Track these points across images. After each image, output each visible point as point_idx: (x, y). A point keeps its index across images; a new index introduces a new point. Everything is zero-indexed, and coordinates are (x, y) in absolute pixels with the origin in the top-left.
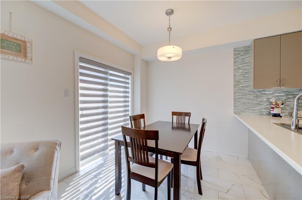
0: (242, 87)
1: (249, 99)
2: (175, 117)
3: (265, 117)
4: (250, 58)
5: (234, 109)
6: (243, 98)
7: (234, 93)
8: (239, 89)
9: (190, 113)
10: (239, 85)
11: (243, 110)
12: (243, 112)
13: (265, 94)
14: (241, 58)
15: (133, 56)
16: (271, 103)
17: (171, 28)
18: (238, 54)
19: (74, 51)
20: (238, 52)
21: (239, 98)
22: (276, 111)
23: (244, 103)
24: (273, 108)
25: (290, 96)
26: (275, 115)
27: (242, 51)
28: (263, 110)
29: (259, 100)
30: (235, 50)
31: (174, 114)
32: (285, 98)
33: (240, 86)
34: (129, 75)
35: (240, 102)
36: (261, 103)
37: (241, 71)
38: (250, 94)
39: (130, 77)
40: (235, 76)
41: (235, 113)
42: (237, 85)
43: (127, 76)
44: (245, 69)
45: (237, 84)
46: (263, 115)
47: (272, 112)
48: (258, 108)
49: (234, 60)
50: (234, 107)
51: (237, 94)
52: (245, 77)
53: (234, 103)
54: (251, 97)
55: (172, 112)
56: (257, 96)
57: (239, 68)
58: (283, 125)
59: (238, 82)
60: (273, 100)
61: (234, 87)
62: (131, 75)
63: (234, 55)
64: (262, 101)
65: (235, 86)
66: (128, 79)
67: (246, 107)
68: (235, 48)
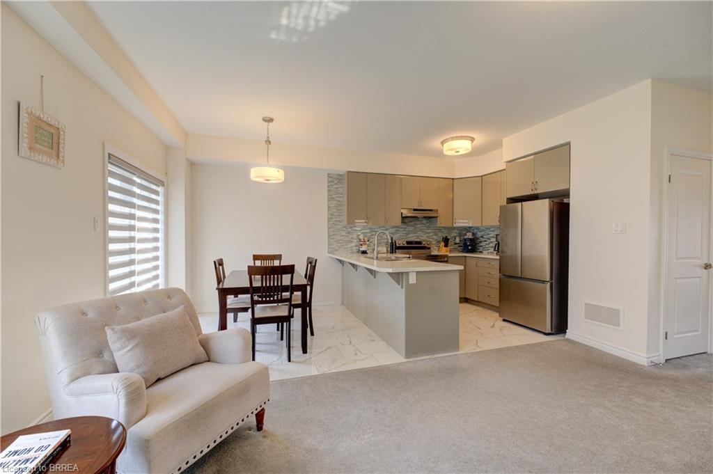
0: (336, 221)
1: (343, 236)
3: (355, 255)
4: (343, 188)
5: (329, 248)
6: (336, 234)
7: (329, 228)
8: (333, 223)
9: (282, 255)
11: (337, 248)
12: (337, 250)
13: (355, 230)
14: (335, 186)
15: (167, 148)
16: (360, 240)
18: (333, 181)
19: (103, 144)
20: (331, 180)
21: (333, 235)
22: (364, 248)
23: (338, 241)
24: (361, 245)
25: (373, 233)
26: (364, 252)
27: (335, 179)
28: (355, 248)
29: (350, 236)
30: (329, 176)
31: (257, 257)
33: (334, 219)
34: (158, 186)
35: (333, 239)
36: (352, 240)
37: (334, 202)
38: (343, 230)
39: (160, 189)
40: (329, 208)
41: (329, 253)
42: (331, 218)
43: (154, 187)
44: (339, 201)
46: (354, 252)
47: (361, 249)
48: (350, 245)
49: (328, 187)
50: (329, 245)
51: (332, 229)
52: (338, 210)
53: (329, 241)
54: (344, 234)
55: (254, 256)
56: (349, 233)
57: (333, 198)
58: (370, 258)
59: (332, 215)
60: (361, 237)
61: (328, 221)
62: (163, 186)
63: (329, 182)
64: (352, 238)
65: (329, 219)
66: (157, 193)
67: (340, 244)
68: (328, 174)
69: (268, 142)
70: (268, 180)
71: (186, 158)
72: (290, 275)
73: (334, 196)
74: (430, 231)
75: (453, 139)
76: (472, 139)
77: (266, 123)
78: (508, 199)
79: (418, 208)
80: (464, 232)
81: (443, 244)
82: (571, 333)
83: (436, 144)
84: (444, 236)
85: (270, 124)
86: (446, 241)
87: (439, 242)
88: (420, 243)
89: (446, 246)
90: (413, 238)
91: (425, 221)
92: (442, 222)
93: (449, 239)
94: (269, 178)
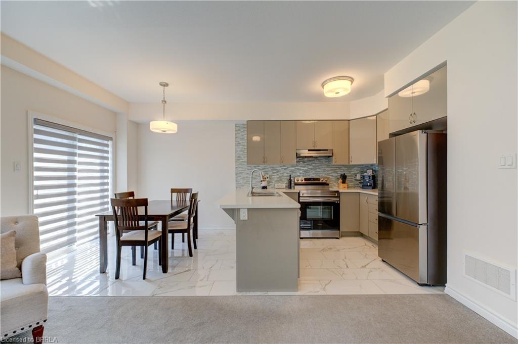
0: (242, 162)
2: (175, 195)
5: (236, 184)
6: (243, 173)
7: (236, 168)
8: (240, 164)
9: (192, 189)
10: (239, 160)
11: (243, 184)
12: (243, 186)
14: (241, 134)
15: (115, 114)
17: (166, 102)
18: (239, 130)
19: (27, 112)
20: (238, 128)
21: (240, 173)
22: (263, 184)
23: (244, 178)
24: (261, 181)
25: (274, 171)
26: (264, 188)
27: (241, 127)
30: (236, 126)
31: (173, 191)
32: (271, 173)
34: (108, 141)
35: (240, 176)
36: (256, 177)
37: (241, 147)
39: (110, 143)
40: (236, 151)
41: (236, 187)
43: (106, 142)
45: (238, 158)
49: (236, 135)
50: (236, 181)
51: (238, 169)
53: (236, 178)
55: (172, 189)
57: (239, 143)
61: (236, 162)
62: (112, 140)
63: (236, 131)
64: (257, 176)
65: (237, 160)
66: (107, 146)
67: (245, 181)
68: (236, 124)
69: (164, 102)
70: (164, 131)
71: (129, 120)
72: (144, 207)
73: (240, 142)
74: (330, 169)
75: (330, 80)
76: (352, 80)
77: (162, 87)
78: (390, 134)
79: (313, 149)
80: (365, 170)
81: (341, 180)
82: (450, 288)
83: (316, 87)
84: (343, 173)
85: (166, 88)
86: (344, 178)
87: (338, 179)
88: (318, 179)
89: (344, 182)
90: (312, 175)
91: (324, 160)
92: (337, 160)
93: (346, 176)
94: (164, 130)
